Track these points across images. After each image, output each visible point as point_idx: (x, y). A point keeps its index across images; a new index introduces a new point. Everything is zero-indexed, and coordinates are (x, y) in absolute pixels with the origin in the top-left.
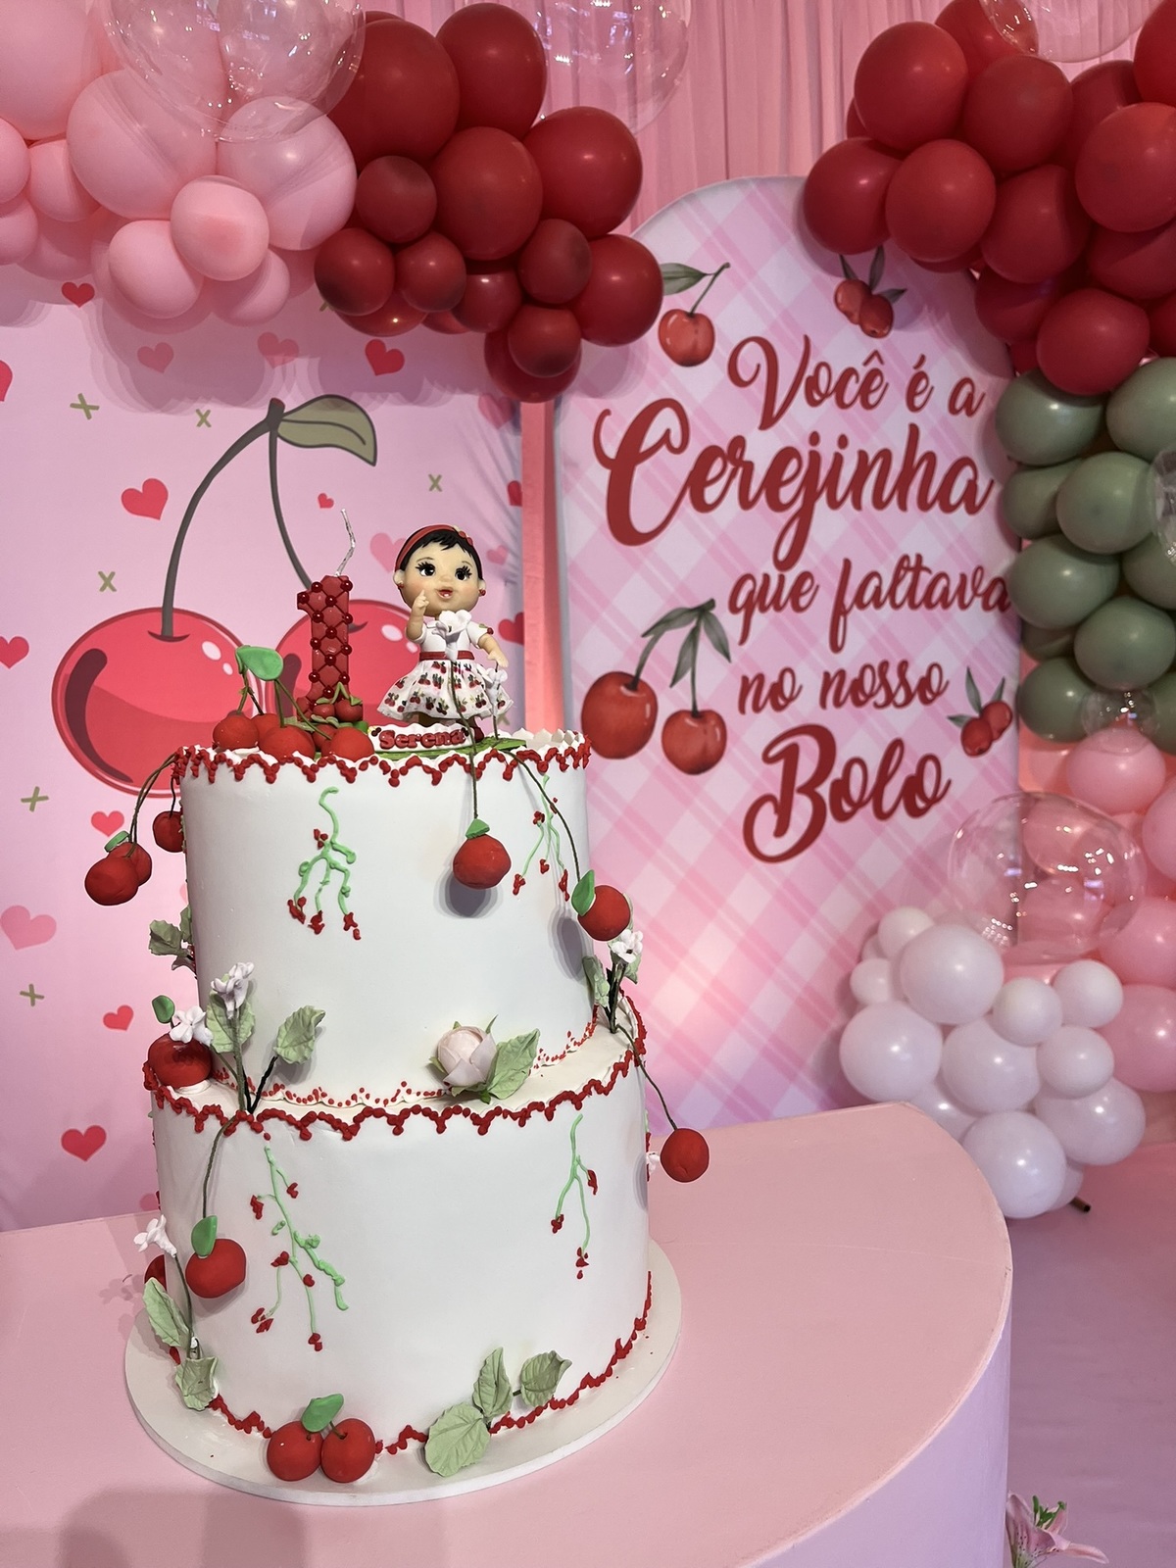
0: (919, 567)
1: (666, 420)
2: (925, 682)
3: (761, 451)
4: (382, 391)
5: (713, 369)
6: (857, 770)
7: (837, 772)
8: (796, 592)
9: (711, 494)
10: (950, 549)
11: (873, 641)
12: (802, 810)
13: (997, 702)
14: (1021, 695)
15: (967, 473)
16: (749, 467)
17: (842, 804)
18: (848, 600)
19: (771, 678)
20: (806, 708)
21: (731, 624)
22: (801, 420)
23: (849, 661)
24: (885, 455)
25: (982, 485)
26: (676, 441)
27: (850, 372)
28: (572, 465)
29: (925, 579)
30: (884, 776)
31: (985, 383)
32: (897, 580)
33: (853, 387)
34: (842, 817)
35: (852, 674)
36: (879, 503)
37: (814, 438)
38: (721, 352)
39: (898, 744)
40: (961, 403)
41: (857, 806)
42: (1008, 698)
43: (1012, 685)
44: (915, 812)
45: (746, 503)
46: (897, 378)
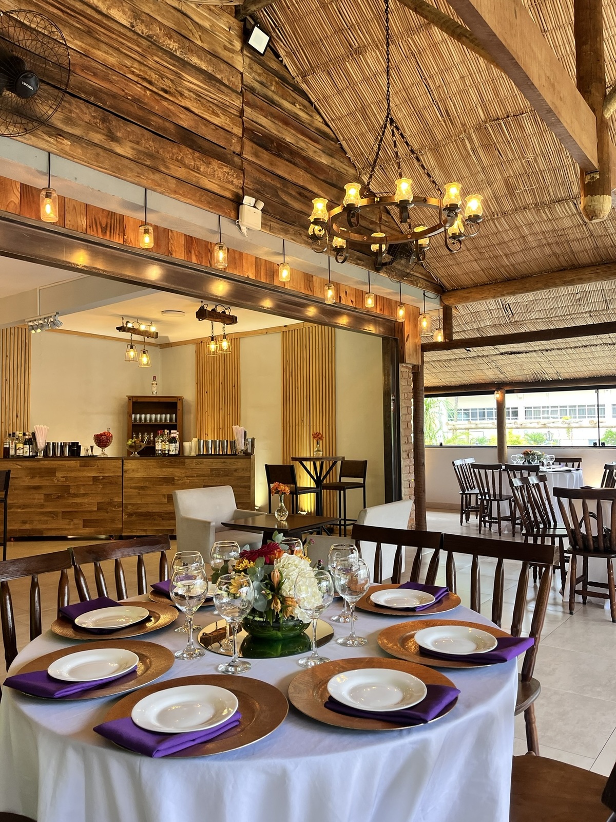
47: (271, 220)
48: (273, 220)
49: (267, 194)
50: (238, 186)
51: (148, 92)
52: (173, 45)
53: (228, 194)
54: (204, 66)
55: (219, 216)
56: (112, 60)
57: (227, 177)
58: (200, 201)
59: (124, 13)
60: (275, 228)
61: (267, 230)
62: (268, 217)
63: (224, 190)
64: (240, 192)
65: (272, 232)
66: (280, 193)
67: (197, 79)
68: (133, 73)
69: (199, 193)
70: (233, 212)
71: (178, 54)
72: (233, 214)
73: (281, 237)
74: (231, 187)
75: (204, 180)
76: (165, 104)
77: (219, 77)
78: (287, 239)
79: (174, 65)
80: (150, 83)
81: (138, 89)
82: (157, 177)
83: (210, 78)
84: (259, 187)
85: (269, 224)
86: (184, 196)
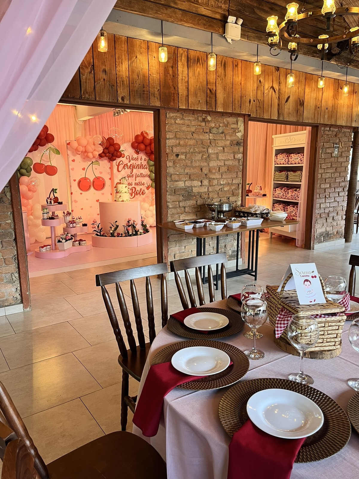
0: (142, 174)
1: (121, 162)
2: (143, 183)
3: (129, 164)
4: (100, 160)
5: (125, 158)
6: (138, 191)
7: (136, 191)
8: (132, 176)
9: (125, 168)
10: (145, 172)
11: (139, 180)
12: (133, 194)
13: (149, 185)
14: (151, 185)
15: (146, 166)
16: (128, 166)
17: (137, 194)
18: (136, 177)
19: (130, 183)
20: (133, 186)
21: (127, 178)
22: (132, 162)
23: (137, 182)
24: (139, 164)
25: (147, 167)
26: (122, 164)
27: (136, 158)
28: (114, 166)
29: (143, 175)
30: (140, 192)
31: (147, 159)
32: (140, 175)
33: (136, 159)
34: (137, 195)
35: (137, 183)
36: (139, 169)
37: (133, 163)
38: (125, 157)
39: (141, 189)
40: (145, 160)
41: (138, 194)
42: (150, 185)
43: (150, 184)
44: (143, 195)
45: (128, 169)
46: (140, 158)
47: (249, 31)
48: (250, 31)
49: (246, 12)
50: (225, 9)
53: (218, 16)
55: (212, 33)
57: (217, 4)
58: (198, 24)
60: (251, 36)
61: (245, 39)
62: (247, 29)
63: (215, 14)
64: (227, 13)
65: (249, 40)
66: (256, 10)
69: (198, 18)
70: (221, 29)
72: (221, 30)
73: (256, 42)
74: (220, 11)
75: (201, 8)
78: (260, 44)
82: (169, 11)
84: (240, 8)
85: (247, 34)
86: (187, 22)
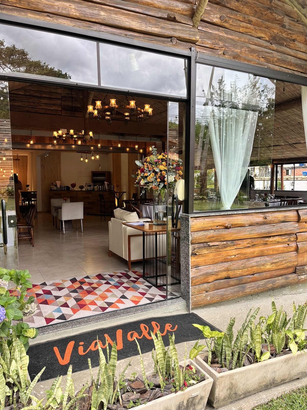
51: (30, 108)
52: (37, 94)
54: (47, 96)
56: (20, 104)
59: (22, 92)
67: (45, 100)
68: (26, 105)
71: (39, 96)
76: (35, 109)
77: (52, 97)
79: (37, 99)
80: (31, 106)
81: (27, 108)
82: (34, 127)
83: (50, 98)
